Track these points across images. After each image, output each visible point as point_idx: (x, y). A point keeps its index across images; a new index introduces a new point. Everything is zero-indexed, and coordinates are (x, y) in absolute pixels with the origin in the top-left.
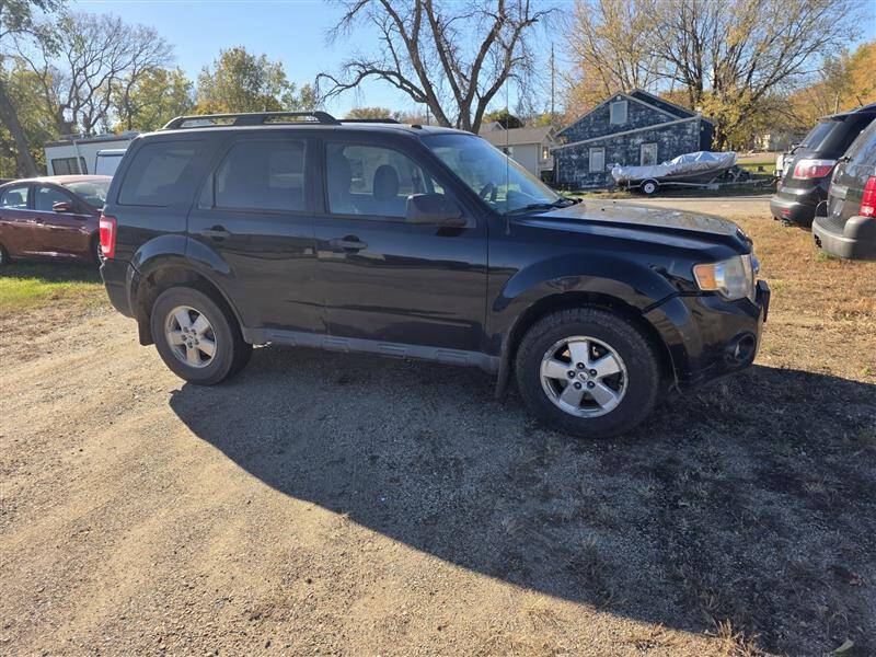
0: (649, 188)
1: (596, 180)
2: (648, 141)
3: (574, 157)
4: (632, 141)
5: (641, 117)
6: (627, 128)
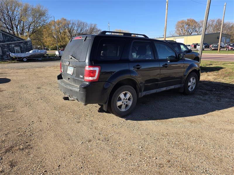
0: (25, 60)
2: (16, 46)
4: (10, 45)
5: (8, 38)
6: (4, 42)
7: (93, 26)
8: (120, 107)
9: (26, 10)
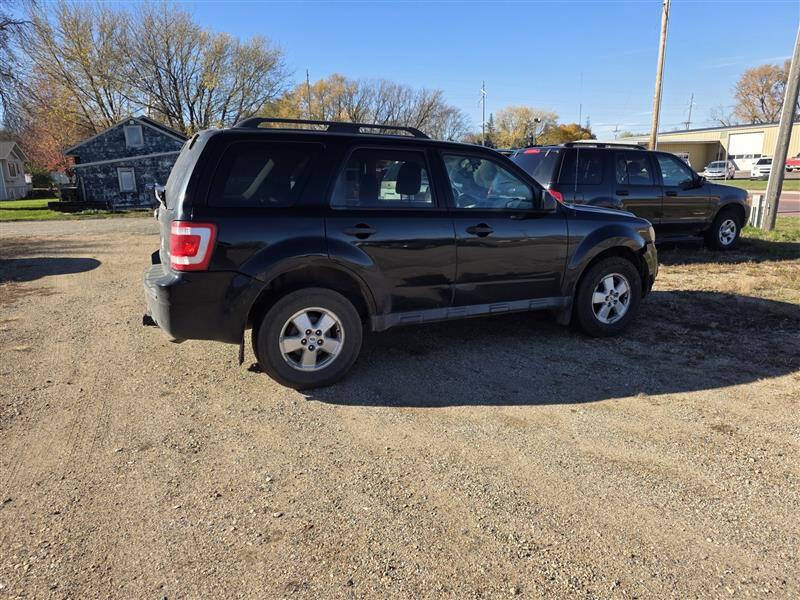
1: (129, 198)
3: (101, 176)
4: (160, 163)
5: (157, 142)
6: (145, 151)
7: (430, 96)
8: (297, 356)
9: (219, 54)
